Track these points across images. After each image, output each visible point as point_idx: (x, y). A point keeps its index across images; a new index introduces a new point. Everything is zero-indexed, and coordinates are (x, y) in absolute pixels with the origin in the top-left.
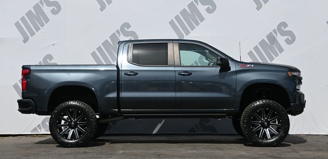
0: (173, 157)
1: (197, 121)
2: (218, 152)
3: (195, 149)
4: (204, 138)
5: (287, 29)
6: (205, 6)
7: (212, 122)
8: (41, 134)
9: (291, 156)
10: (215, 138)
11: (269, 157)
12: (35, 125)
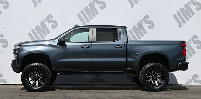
0: (74, 98)
1: (94, 76)
2: (104, 95)
3: (90, 93)
4: (97, 86)
5: (149, 20)
6: (99, 5)
7: (103, 77)
9: (147, 98)
10: (104, 86)
11: (134, 98)
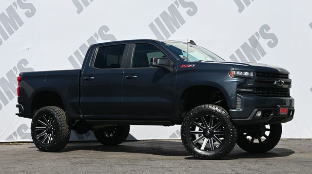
8: (17, 142)
12: (11, 133)
